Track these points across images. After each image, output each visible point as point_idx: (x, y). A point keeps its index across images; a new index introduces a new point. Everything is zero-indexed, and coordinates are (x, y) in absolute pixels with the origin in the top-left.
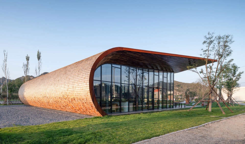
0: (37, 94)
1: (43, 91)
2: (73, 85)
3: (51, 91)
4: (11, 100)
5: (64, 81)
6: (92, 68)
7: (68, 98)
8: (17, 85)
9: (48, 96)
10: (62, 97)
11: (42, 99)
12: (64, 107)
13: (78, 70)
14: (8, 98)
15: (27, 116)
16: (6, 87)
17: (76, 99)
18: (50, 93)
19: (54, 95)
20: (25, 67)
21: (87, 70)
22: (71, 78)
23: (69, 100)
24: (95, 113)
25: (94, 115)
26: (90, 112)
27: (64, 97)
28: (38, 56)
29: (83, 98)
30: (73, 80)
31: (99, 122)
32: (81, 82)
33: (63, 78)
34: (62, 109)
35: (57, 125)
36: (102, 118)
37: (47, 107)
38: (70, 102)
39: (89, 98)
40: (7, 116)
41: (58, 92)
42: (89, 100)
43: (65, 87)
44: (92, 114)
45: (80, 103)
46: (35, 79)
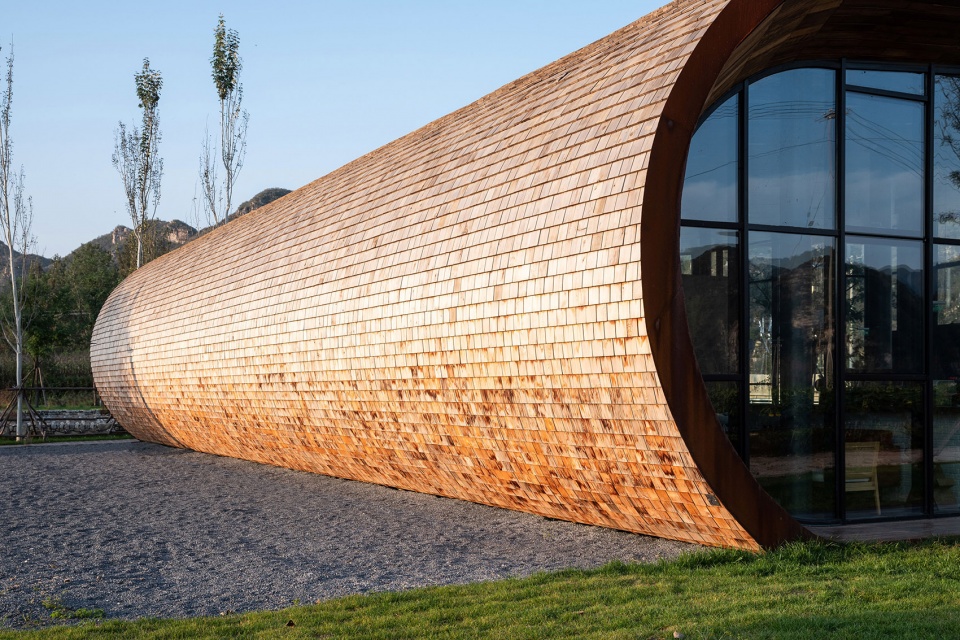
0: (216, 356)
1: (264, 331)
2: (496, 278)
3: (315, 334)
4: (40, 402)
5: (418, 241)
6: (664, 117)
7: (452, 387)
8: (84, 294)
9: (295, 368)
10: (407, 374)
11: (251, 396)
12: (421, 464)
13: (537, 141)
14: (25, 393)
15: (144, 533)
16: (10, 308)
17: (521, 398)
18: (311, 346)
19: (340, 365)
20: (129, 153)
21: (624, 135)
22: (477, 211)
23: (465, 399)
24: (695, 515)
25: (682, 535)
26: (642, 511)
27: (420, 375)
28: (218, 64)
29: (585, 383)
30: (499, 232)
31: (742, 609)
32: (566, 248)
33: (415, 218)
34: (405, 474)
35: (382, 620)
36: (762, 564)
37: (288, 458)
38: (471, 419)
39: (638, 382)
40: (14, 534)
41: (376, 339)
42: (639, 400)
43: (431, 290)
44: (659, 522)
45: (559, 426)
46: (202, 245)
